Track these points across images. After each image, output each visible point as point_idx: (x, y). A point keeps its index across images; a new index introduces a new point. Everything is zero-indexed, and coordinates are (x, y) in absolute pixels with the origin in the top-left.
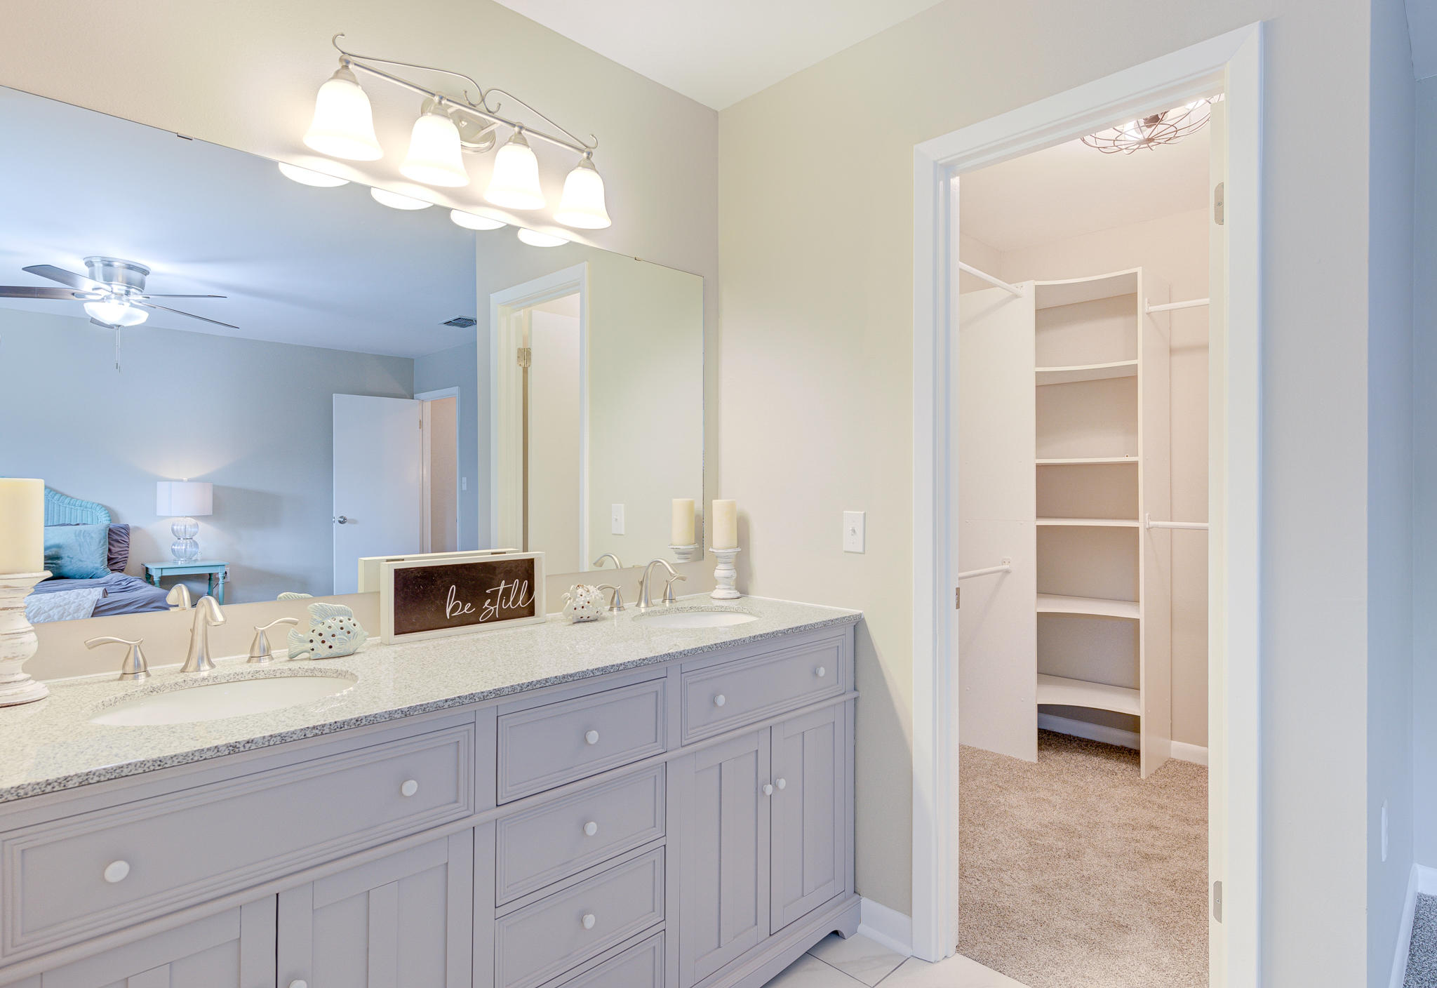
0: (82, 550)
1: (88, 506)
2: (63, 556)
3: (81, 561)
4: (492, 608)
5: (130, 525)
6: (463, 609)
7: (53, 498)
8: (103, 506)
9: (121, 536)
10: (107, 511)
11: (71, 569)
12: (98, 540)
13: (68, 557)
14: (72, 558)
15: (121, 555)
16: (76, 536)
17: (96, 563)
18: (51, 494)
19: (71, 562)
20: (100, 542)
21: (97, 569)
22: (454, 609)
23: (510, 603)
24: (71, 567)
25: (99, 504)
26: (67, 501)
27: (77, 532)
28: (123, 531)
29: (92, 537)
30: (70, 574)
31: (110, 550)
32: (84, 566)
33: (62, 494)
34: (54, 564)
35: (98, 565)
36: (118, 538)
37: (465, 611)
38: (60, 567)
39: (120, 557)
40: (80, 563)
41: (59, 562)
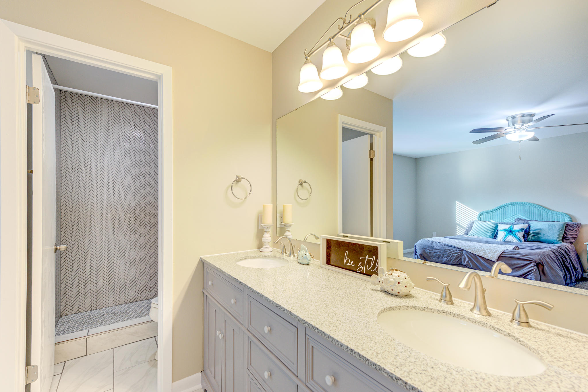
0: (550, 231)
1: (560, 214)
2: (541, 233)
3: (548, 236)
4: (362, 267)
5: (581, 223)
6: (350, 263)
7: (544, 210)
8: (567, 214)
9: (573, 228)
10: (569, 217)
11: (543, 239)
12: (558, 228)
13: (543, 234)
14: (544, 235)
15: (572, 236)
16: (548, 226)
17: (554, 238)
18: (544, 209)
19: (544, 236)
20: (559, 229)
21: (555, 240)
22: (347, 262)
23: (371, 268)
24: (543, 238)
25: (565, 213)
26: (550, 212)
27: (550, 224)
28: (575, 225)
29: (555, 227)
30: (543, 241)
31: (565, 233)
32: (549, 238)
33: (548, 209)
34: (537, 236)
35: (555, 239)
36: (571, 228)
37: (351, 264)
38: (539, 237)
39: (571, 237)
40: (547, 237)
41: (539, 235)
